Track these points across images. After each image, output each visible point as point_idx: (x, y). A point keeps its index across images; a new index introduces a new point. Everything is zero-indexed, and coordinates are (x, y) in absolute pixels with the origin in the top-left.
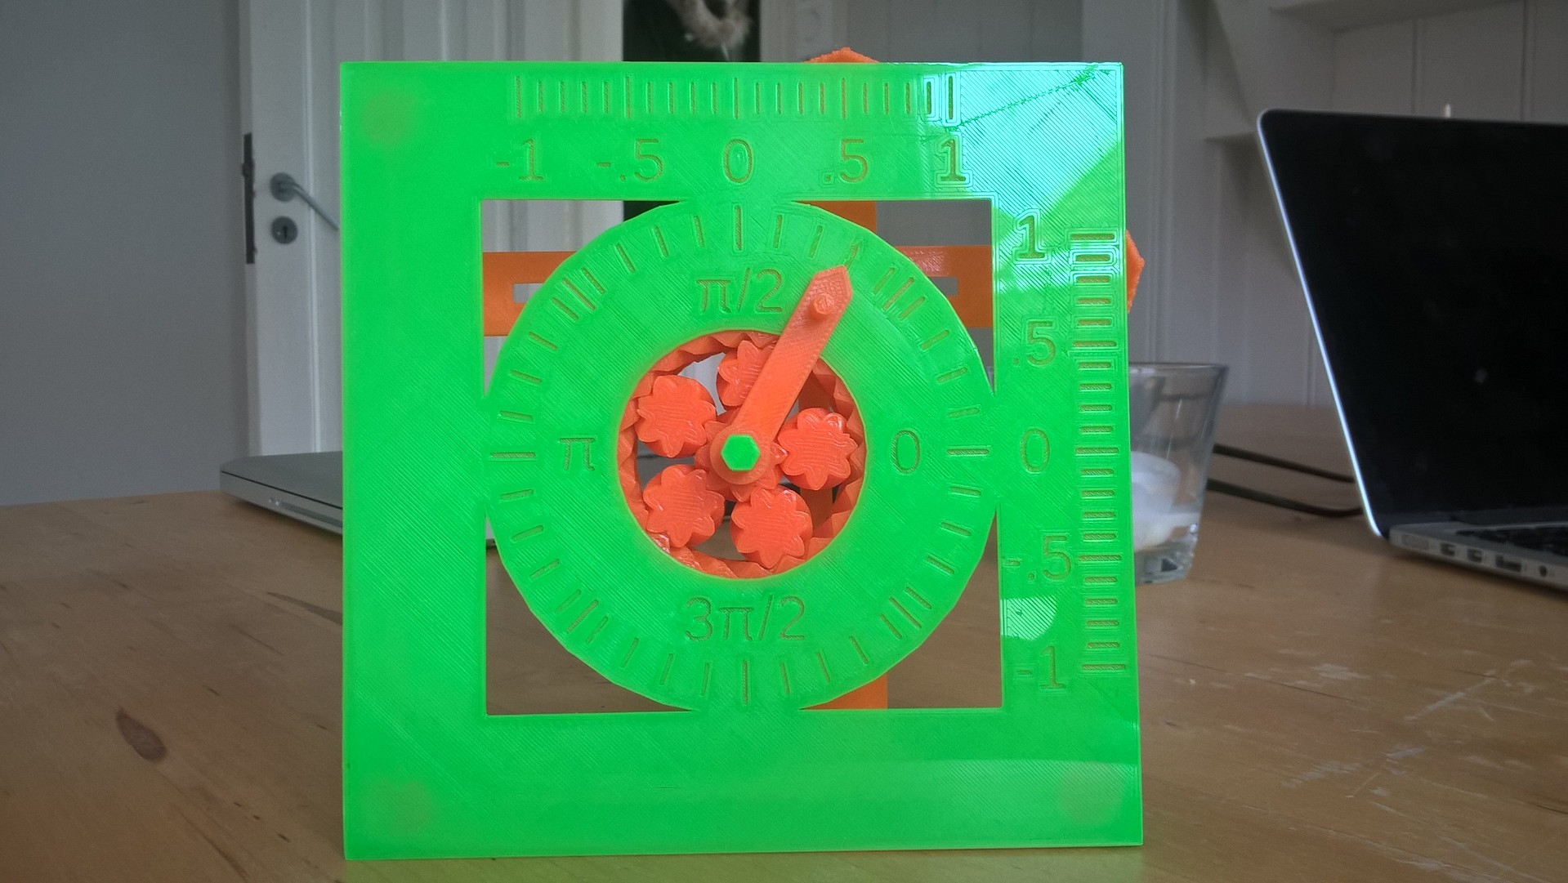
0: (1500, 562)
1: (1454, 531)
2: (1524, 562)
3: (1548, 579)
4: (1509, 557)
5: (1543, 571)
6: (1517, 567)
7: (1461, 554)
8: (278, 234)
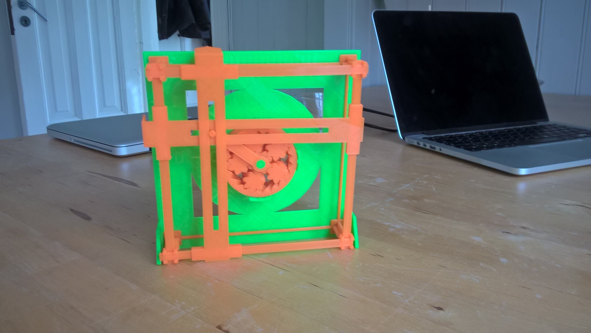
0: (431, 147)
1: (421, 137)
2: (436, 147)
3: (441, 152)
4: (433, 146)
5: (440, 150)
6: (434, 148)
7: (422, 145)
8: (23, 23)
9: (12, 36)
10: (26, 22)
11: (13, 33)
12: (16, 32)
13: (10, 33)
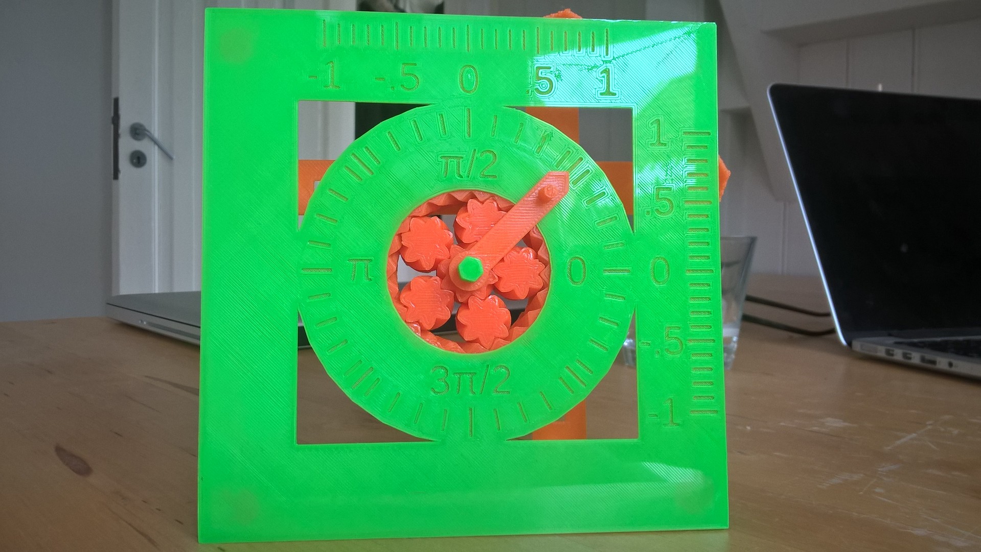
0: (923, 359)
1: (892, 342)
2: (938, 359)
3: (953, 369)
4: (928, 357)
6: (934, 362)
7: (898, 355)
8: (135, 161)
9: (114, 182)
10: (138, 159)
11: (116, 177)
12: (121, 176)
13: (112, 176)
